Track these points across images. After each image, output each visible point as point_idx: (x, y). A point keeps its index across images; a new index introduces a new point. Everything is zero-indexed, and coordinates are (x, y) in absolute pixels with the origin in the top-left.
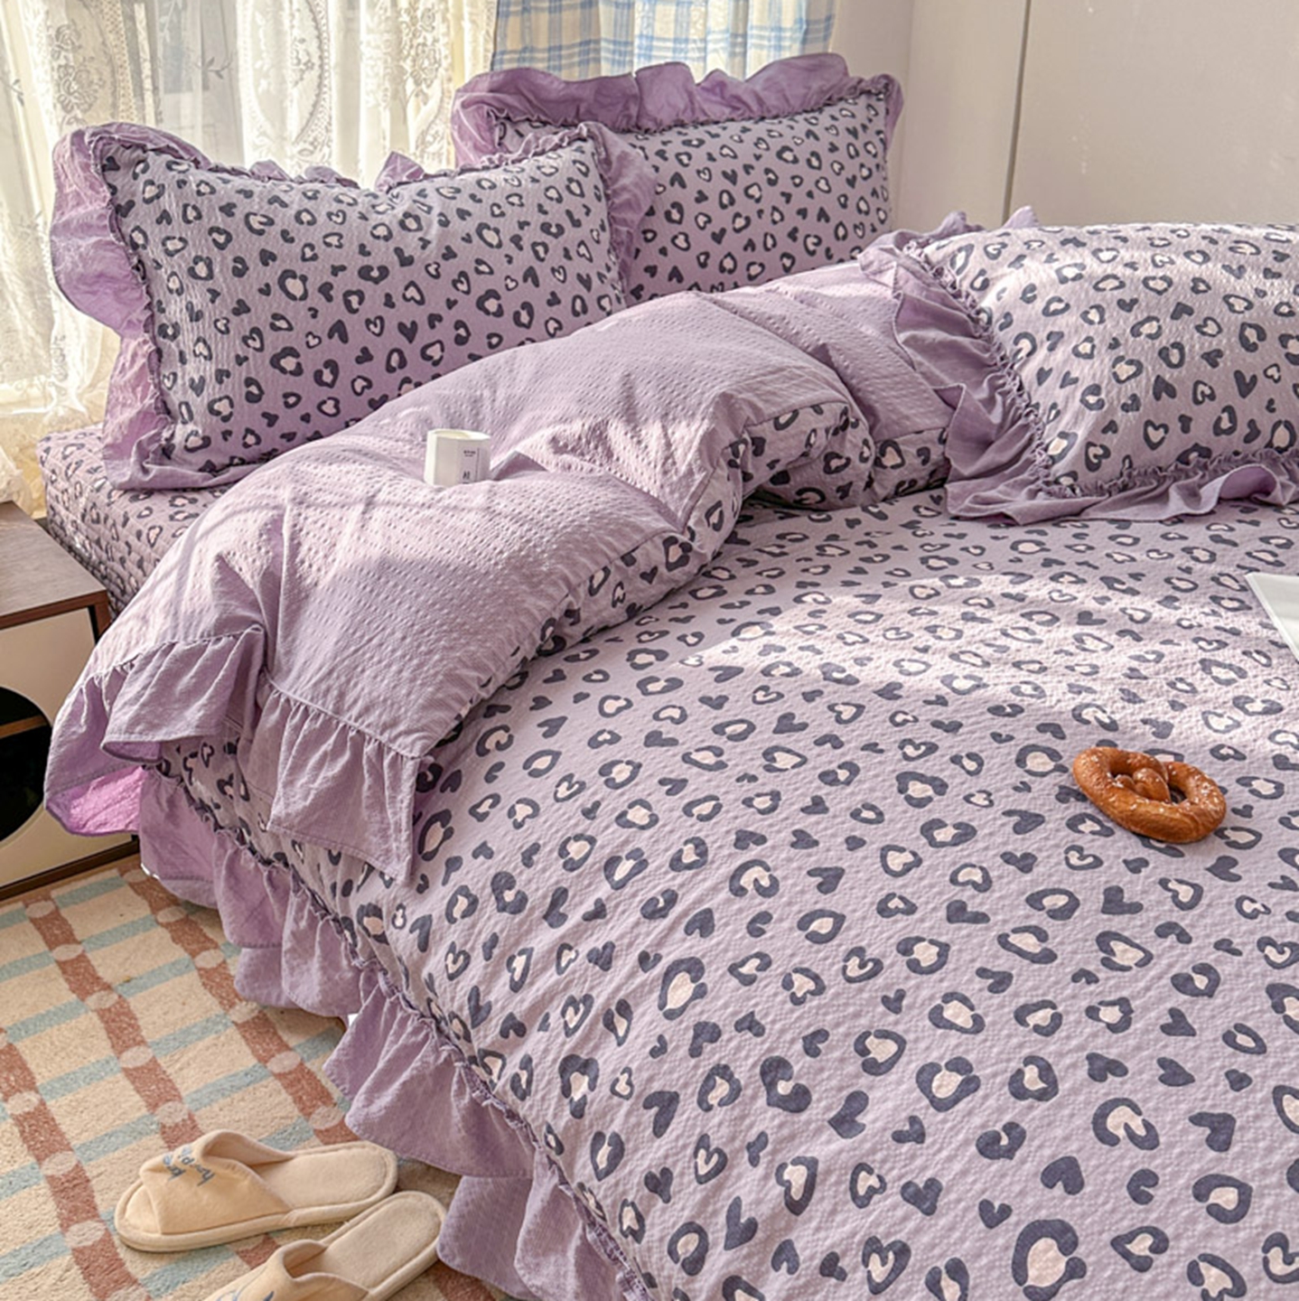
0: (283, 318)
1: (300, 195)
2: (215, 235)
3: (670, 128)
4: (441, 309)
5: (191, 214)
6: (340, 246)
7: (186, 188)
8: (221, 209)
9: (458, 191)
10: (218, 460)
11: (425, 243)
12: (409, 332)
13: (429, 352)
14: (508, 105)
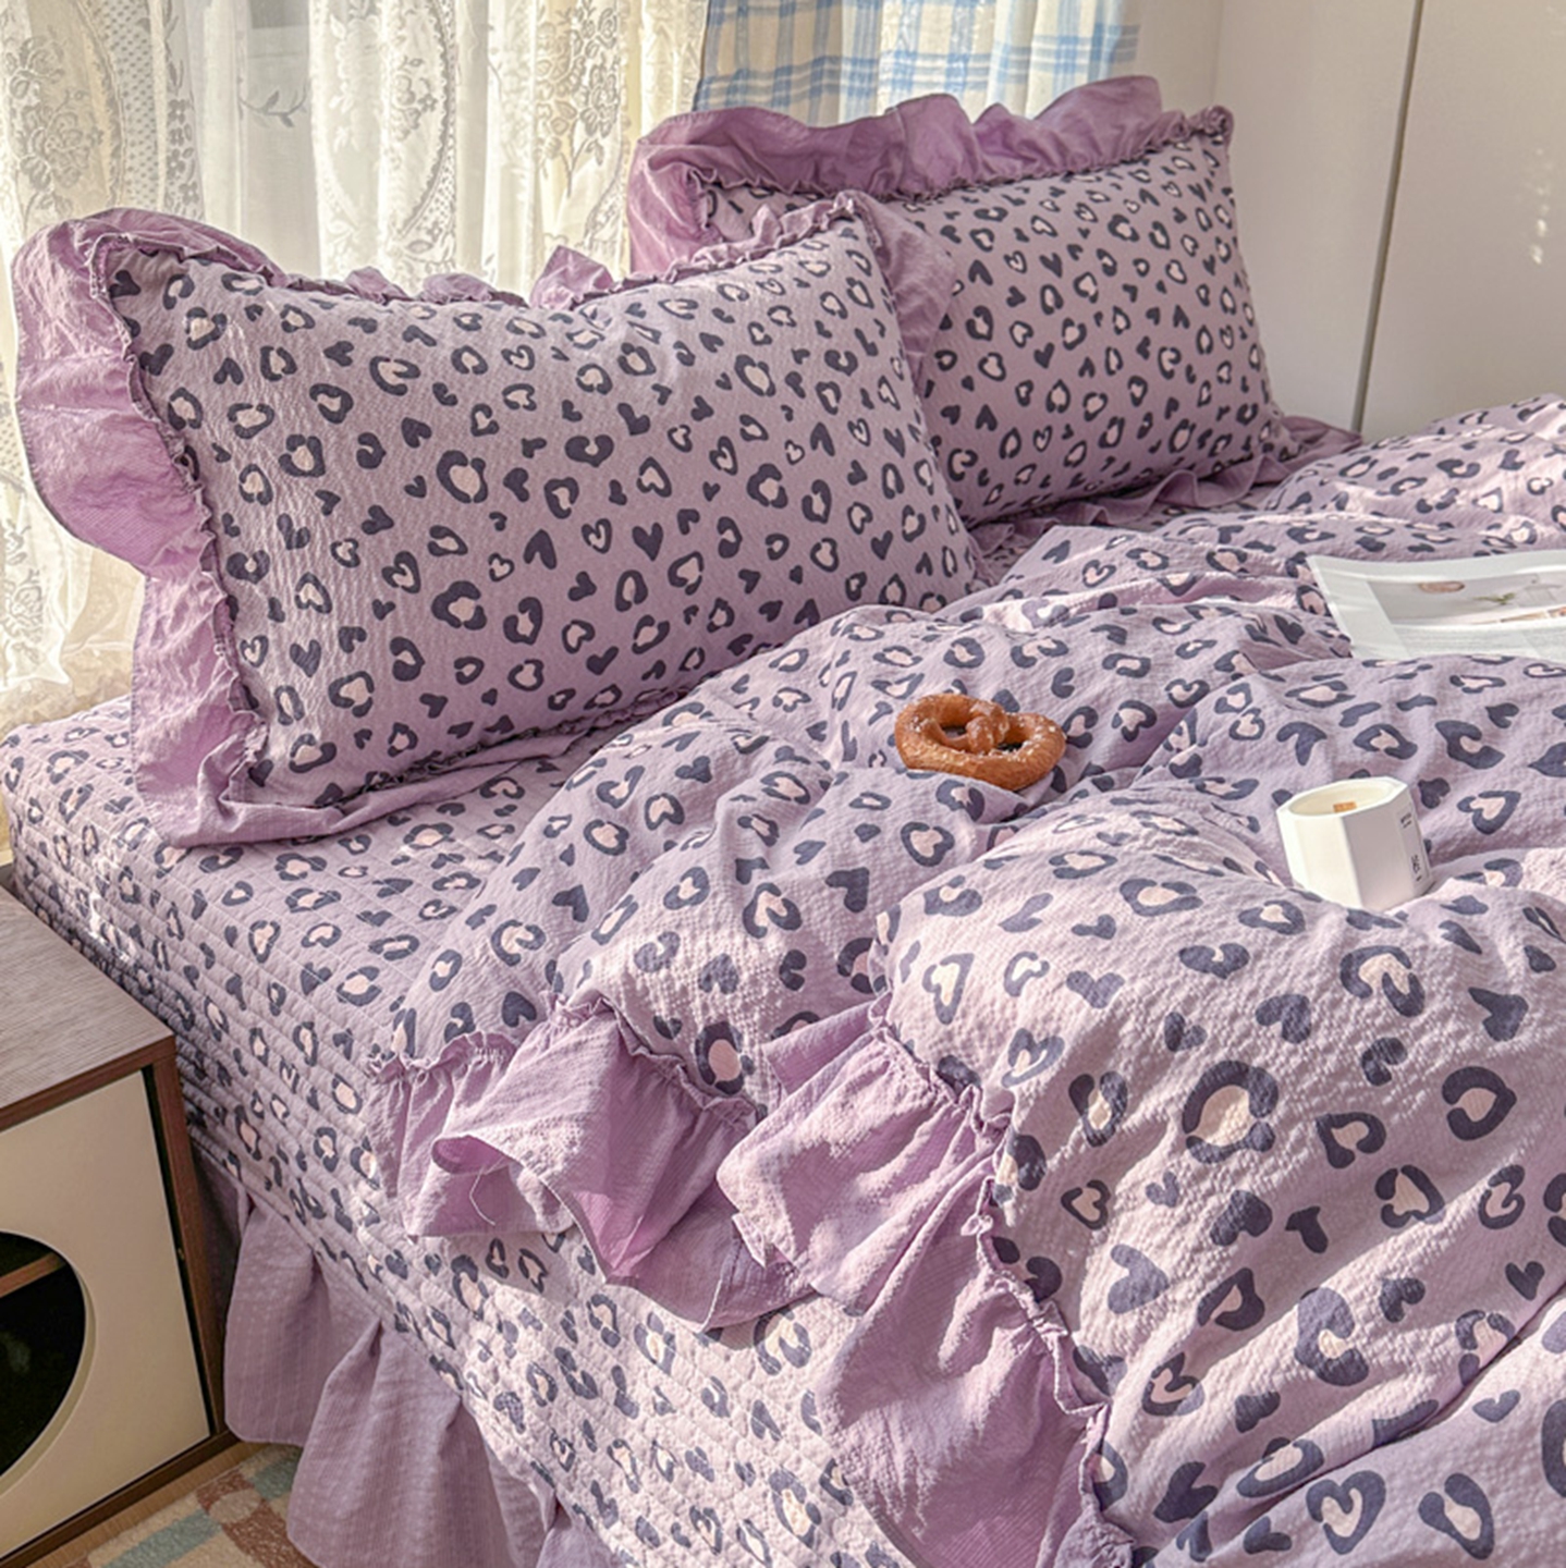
0: (451, 534)
1: (451, 325)
2: (323, 399)
3: (948, 192)
4: (696, 501)
5: (277, 364)
6: (532, 407)
7: (262, 319)
8: (329, 353)
9: (693, 305)
10: (348, 781)
11: (664, 394)
12: (649, 541)
13: (681, 572)
14: (717, 164)
